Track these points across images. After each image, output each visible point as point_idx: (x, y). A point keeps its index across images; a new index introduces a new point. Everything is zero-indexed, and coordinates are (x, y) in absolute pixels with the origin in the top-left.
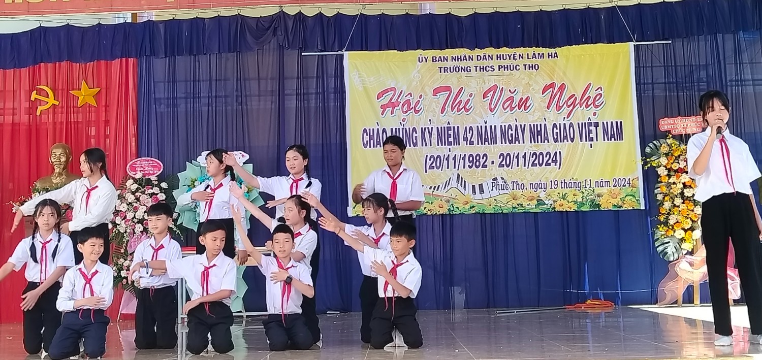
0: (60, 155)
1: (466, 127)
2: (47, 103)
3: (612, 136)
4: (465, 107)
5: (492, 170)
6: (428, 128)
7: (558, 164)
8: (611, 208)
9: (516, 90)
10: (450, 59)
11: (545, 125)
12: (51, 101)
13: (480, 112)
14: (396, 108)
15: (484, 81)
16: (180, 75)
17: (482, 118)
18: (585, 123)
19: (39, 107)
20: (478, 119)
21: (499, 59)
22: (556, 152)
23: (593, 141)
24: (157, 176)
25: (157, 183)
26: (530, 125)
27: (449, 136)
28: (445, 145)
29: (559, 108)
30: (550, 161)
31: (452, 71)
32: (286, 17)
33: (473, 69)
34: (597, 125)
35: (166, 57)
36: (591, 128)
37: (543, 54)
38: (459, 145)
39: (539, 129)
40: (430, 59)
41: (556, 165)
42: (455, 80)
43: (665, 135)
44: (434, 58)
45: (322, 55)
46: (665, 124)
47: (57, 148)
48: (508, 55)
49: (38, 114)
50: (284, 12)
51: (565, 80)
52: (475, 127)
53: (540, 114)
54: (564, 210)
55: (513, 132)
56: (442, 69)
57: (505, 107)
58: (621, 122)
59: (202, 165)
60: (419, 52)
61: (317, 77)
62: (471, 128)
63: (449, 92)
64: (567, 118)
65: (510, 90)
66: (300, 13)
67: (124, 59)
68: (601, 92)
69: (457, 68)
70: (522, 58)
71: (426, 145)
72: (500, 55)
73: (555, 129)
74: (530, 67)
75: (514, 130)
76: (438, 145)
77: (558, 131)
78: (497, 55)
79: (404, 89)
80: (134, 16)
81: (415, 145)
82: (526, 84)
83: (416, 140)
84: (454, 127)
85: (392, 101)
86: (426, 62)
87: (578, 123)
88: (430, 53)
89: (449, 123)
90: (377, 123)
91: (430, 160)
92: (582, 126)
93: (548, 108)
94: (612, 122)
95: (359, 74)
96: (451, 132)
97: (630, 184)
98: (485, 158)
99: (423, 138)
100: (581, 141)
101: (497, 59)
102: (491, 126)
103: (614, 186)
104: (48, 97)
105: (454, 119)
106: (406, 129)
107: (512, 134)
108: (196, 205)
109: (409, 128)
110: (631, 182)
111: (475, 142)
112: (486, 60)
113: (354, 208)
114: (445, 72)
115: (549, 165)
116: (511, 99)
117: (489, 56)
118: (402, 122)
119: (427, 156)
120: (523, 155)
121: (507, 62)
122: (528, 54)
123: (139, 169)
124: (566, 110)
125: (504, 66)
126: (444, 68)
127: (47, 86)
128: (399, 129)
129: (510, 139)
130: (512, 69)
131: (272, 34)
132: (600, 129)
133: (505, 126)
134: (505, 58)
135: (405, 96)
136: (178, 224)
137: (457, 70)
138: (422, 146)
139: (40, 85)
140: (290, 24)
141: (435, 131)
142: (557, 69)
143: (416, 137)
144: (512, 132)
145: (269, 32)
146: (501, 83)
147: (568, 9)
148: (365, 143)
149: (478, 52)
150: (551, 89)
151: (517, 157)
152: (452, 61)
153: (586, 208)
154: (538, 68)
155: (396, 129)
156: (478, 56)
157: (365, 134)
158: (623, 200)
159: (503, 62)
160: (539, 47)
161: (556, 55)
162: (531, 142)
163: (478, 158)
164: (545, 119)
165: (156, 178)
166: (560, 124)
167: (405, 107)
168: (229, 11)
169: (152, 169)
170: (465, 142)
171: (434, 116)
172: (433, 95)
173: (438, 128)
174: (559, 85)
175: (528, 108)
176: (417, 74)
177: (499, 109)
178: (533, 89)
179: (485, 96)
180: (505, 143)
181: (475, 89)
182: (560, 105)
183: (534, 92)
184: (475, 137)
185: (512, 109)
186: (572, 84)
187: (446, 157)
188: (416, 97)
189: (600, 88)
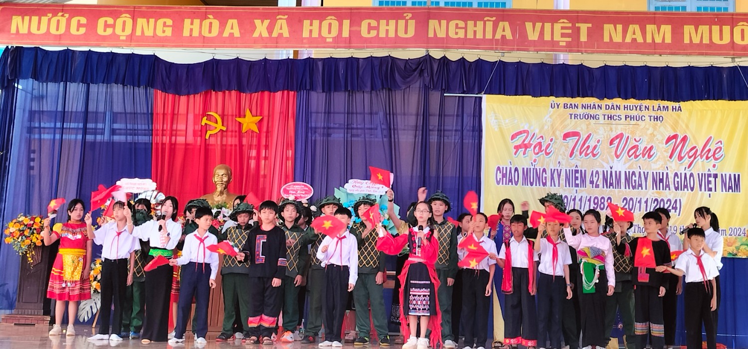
0: (222, 175)
1: (593, 171)
2: (216, 128)
3: (730, 188)
4: (592, 152)
6: (557, 170)
7: (678, 211)
9: (640, 139)
10: (580, 106)
11: (667, 173)
12: (219, 126)
13: (607, 157)
14: (528, 149)
15: (611, 130)
16: (335, 108)
17: (608, 163)
18: (705, 174)
19: (208, 132)
20: (605, 164)
21: (626, 109)
22: (676, 201)
23: (711, 191)
24: (307, 200)
26: (653, 173)
27: (576, 178)
28: (572, 186)
29: (680, 158)
31: (582, 118)
32: (433, 61)
33: (601, 117)
34: (716, 176)
35: (323, 91)
36: (710, 179)
37: (667, 107)
38: (585, 187)
39: (661, 177)
40: (562, 106)
41: (675, 212)
42: (584, 127)
44: (566, 105)
45: (463, 97)
47: (220, 168)
48: (635, 106)
49: (207, 137)
50: (430, 56)
51: (688, 132)
52: (601, 172)
53: (663, 163)
55: (637, 178)
56: (573, 116)
57: (630, 154)
58: (739, 175)
59: (348, 192)
60: (552, 98)
61: (457, 116)
62: (597, 172)
63: (577, 138)
64: (689, 167)
65: (635, 139)
66: (444, 58)
67: (285, 91)
68: (721, 146)
69: (587, 116)
70: (648, 109)
71: (555, 186)
72: (627, 106)
73: (676, 178)
74: (654, 118)
75: (637, 176)
76: (566, 186)
77: (679, 180)
78: (624, 106)
79: (537, 131)
80: (296, 53)
81: (544, 184)
82: (651, 134)
83: (546, 179)
84: (581, 171)
85: (526, 142)
86: (558, 108)
87: (699, 174)
88: (562, 100)
89: (577, 166)
90: (510, 162)
92: (701, 177)
93: (671, 157)
94: (730, 175)
95: (496, 116)
96: (578, 175)
97: (745, 233)
99: (552, 178)
100: (701, 190)
101: (624, 110)
102: (616, 172)
103: (730, 235)
104: (216, 122)
105: (582, 162)
106: (536, 169)
107: (635, 181)
109: (540, 169)
110: (746, 232)
111: (601, 186)
112: (614, 109)
114: (575, 119)
116: (636, 147)
117: (617, 106)
118: (533, 163)
120: (645, 200)
121: (634, 113)
122: (653, 106)
123: (292, 192)
124: (687, 161)
125: (631, 116)
126: (575, 115)
127: (217, 113)
128: (530, 169)
129: (634, 184)
130: (638, 119)
131: (418, 75)
132: (719, 180)
133: (629, 172)
134: (631, 109)
135: (537, 138)
137: (587, 118)
138: (551, 186)
139: (210, 112)
140: (435, 67)
141: (563, 173)
142: (680, 122)
143: (546, 178)
144: (635, 179)
145: (416, 73)
146: (627, 131)
147: (693, 66)
148: (498, 180)
149: (607, 102)
150: (674, 140)
151: (640, 202)
152: (582, 108)
154: (663, 120)
155: (527, 169)
156: (606, 105)
157: (499, 172)
158: (738, 248)
159: (629, 113)
160: (665, 100)
161: (680, 109)
162: (653, 189)
163: (602, 201)
164: (667, 167)
165: (307, 202)
166: (681, 174)
167: (537, 148)
168: (380, 53)
169: (304, 192)
170: (591, 185)
171: (563, 159)
172: (563, 140)
173: (566, 170)
174: (682, 137)
175: (651, 156)
176: (549, 119)
177: (625, 156)
178: (657, 139)
179: (611, 143)
180: (629, 188)
181: (602, 136)
182: (682, 155)
183: (657, 142)
184: (601, 181)
185: (636, 157)
186: (694, 137)
187: (573, 198)
188: (547, 140)
189: (721, 142)
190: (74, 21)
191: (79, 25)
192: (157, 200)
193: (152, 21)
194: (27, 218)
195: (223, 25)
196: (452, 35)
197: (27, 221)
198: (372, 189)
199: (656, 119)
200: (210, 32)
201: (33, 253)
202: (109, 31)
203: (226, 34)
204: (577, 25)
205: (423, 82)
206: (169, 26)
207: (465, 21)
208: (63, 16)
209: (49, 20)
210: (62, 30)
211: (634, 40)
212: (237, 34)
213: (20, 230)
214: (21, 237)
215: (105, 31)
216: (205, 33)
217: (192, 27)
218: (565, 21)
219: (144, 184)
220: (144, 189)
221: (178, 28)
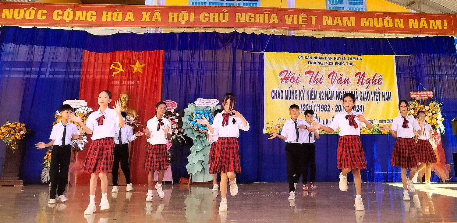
0: (125, 97)
1: (320, 91)
2: (118, 70)
3: (387, 99)
4: (320, 81)
5: (332, 112)
6: (303, 91)
7: (362, 111)
8: (386, 133)
9: (343, 75)
10: (312, 58)
11: (356, 92)
12: (121, 69)
13: (327, 84)
14: (288, 80)
15: (329, 69)
16: (185, 59)
17: (328, 87)
19: (114, 72)
20: (326, 88)
21: (335, 59)
22: (361, 105)
23: (378, 100)
24: (174, 110)
25: (174, 113)
27: (312, 95)
28: (310, 99)
29: (362, 84)
30: (359, 110)
31: (314, 63)
32: (238, 34)
33: (324, 63)
34: (379, 93)
35: (179, 50)
36: (377, 94)
37: (355, 58)
38: (317, 100)
40: (304, 57)
41: (361, 111)
42: (315, 68)
43: (412, 99)
44: (306, 57)
45: (253, 53)
46: (413, 94)
47: (124, 93)
48: (339, 57)
49: (113, 76)
50: (236, 31)
51: (365, 70)
52: (324, 91)
53: (354, 86)
54: (365, 134)
55: (342, 95)
56: (310, 63)
57: (338, 82)
58: (390, 92)
59: (197, 105)
60: (299, 53)
61: (251, 63)
62: (322, 92)
63: (312, 74)
64: (367, 89)
65: (340, 75)
66: (244, 32)
67: (158, 50)
68: (381, 77)
70: (346, 59)
71: (302, 99)
72: (336, 57)
73: (361, 94)
74: (349, 64)
76: (307, 99)
77: (362, 95)
78: (334, 57)
79: (291, 71)
81: (296, 99)
82: (348, 72)
84: (315, 91)
85: (286, 77)
86: (302, 58)
87: (371, 92)
88: (304, 55)
89: (312, 89)
90: (279, 87)
91: (303, 106)
92: (373, 93)
93: (358, 84)
94: (386, 92)
95: (271, 63)
96: (313, 93)
98: (329, 106)
99: (300, 95)
100: (373, 100)
102: (332, 91)
103: (388, 123)
104: (119, 67)
105: (314, 87)
106: (292, 90)
107: (341, 96)
108: (193, 126)
109: (294, 91)
111: (325, 99)
113: (266, 129)
115: (358, 111)
116: (341, 78)
117: (331, 58)
118: (291, 88)
119: (302, 104)
121: (339, 61)
122: (348, 58)
124: (366, 85)
125: (338, 63)
127: (119, 62)
128: (289, 90)
129: (341, 98)
130: (341, 64)
132: (381, 95)
133: (338, 91)
134: (338, 59)
135: (292, 74)
136: (184, 135)
137: (316, 63)
138: (300, 99)
139: (116, 61)
140: (239, 37)
141: (306, 93)
142: (362, 65)
143: (297, 95)
144: (341, 95)
145: (229, 40)
146: (336, 70)
147: (366, 38)
148: (273, 97)
149: (326, 55)
150: (359, 75)
152: (314, 59)
153: (375, 133)
154: (353, 65)
155: (287, 90)
156: (325, 57)
157: (273, 92)
159: (337, 61)
160: (353, 55)
161: (361, 59)
163: (326, 106)
164: (356, 89)
166: (363, 92)
167: (292, 80)
168: (210, 30)
169: (172, 106)
170: (320, 98)
171: (305, 85)
172: (305, 75)
173: (307, 91)
174: (363, 73)
175: (349, 83)
176: (298, 64)
177: (336, 83)
178: (351, 74)
179: (329, 77)
180: (338, 100)
181: (324, 73)
182: (363, 83)
183: (351, 76)
184: (324, 96)
185: (341, 83)
186: (368, 73)
187: (311, 105)
188: (297, 76)
189: (381, 75)
190: (40, 12)
191: (43, 14)
192: (88, 112)
193: (85, 12)
194: (12, 124)
195: (124, 15)
196: (248, 21)
197: (12, 125)
198: (209, 104)
199: (350, 64)
200: (117, 19)
201: (15, 144)
202: (60, 18)
203: (126, 20)
204: (310, 16)
205: (233, 45)
206: (94, 15)
207: (254, 14)
208: (32, 9)
209: (25, 11)
210: (32, 17)
211: (338, 24)
212: (132, 20)
213: (8, 131)
214: (8, 135)
215: (57, 17)
216: (115, 19)
217: (107, 16)
218: (304, 14)
219: (80, 103)
220: (80, 105)
221: (99, 16)
